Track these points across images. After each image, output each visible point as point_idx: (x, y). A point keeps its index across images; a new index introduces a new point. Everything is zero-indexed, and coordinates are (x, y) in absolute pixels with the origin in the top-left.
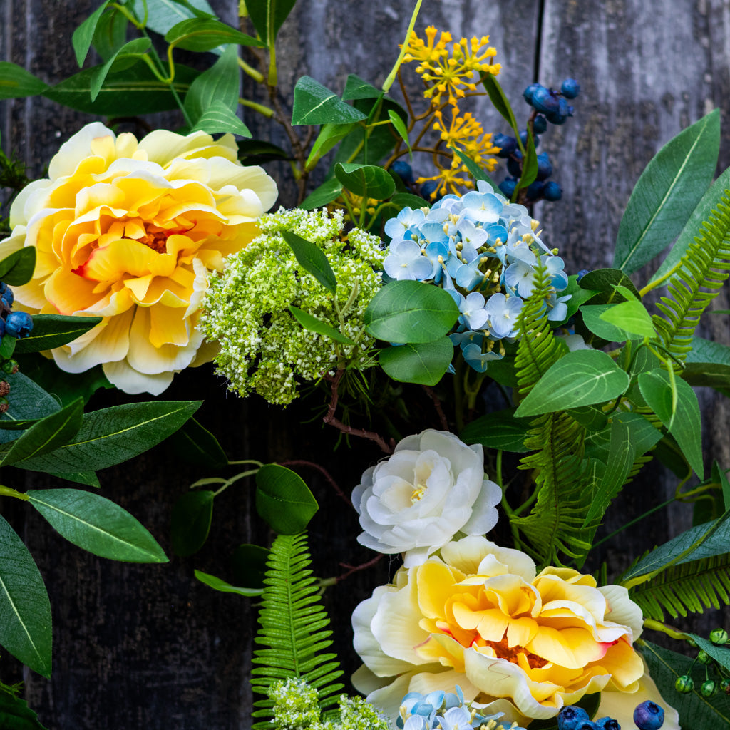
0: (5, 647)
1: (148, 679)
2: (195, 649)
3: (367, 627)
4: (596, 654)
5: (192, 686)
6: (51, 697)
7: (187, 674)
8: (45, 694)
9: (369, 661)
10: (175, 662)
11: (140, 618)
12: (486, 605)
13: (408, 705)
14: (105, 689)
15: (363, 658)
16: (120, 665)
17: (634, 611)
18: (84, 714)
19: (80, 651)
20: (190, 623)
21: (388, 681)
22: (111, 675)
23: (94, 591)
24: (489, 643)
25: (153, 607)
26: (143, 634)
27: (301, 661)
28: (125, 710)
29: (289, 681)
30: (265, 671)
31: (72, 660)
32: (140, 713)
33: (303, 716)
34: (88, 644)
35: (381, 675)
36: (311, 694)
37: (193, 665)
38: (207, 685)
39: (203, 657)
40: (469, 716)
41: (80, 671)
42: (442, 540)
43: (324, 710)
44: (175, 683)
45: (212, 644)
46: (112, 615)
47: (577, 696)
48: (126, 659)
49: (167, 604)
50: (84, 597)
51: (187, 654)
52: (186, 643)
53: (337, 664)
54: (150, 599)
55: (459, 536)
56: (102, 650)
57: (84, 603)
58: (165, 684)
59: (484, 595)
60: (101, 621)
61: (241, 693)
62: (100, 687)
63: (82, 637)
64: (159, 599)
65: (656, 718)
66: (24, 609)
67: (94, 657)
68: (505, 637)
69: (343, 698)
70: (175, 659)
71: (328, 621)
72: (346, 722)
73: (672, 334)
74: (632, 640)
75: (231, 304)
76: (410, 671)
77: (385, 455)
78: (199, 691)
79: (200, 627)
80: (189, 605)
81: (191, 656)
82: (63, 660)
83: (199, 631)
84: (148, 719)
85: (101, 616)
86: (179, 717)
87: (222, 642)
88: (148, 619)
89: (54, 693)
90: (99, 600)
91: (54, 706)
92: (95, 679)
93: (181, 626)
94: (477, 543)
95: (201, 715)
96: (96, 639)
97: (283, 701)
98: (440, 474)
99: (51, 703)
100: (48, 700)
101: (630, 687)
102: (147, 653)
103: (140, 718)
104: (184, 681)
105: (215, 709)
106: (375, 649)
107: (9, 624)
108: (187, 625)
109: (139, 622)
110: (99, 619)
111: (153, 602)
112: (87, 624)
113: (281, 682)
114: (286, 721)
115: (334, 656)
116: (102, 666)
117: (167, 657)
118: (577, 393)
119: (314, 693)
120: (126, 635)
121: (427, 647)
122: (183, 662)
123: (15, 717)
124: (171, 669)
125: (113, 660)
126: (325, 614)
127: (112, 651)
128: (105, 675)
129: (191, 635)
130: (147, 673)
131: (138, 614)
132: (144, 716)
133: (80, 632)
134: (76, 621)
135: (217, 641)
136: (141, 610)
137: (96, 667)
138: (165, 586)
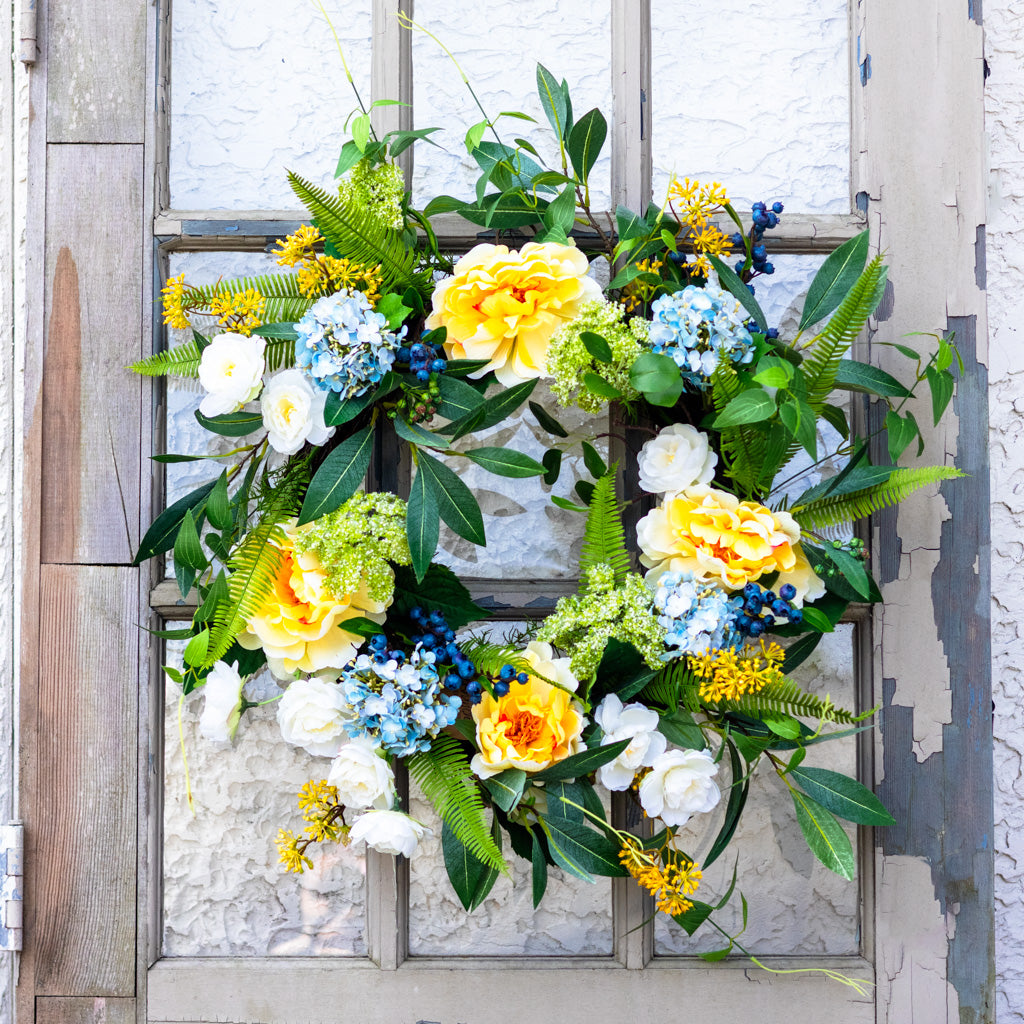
4: (768, 552)
9: (646, 552)
13: (662, 580)
15: (644, 549)
17: (795, 527)
21: (658, 563)
24: (709, 545)
29: (599, 565)
33: (605, 587)
35: (653, 558)
36: (610, 573)
40: (696, 586)
42: (685, 485)
43: (617, 583)
47: (758, 575)
53: (627, 555)
55: (695, 483)
65: (791, 594)
68: (719, 542)
69: (628, 574)
71: (622, 531)
72: (628, 590)
73: (823, 368)
74: (790, 544)
75: (562, 356)
76: (669, 557)
77: (653, 437)
94: (704, 488)
97: (594, 578)
98: (685, 448)
101: (789, 570)
106: (650, 546)
113: (594, 566)
114: (595, 589)
115: (626, 550)
118: (746, 416)
119: (612, 572)
121: (676, 545)
126: (622, 527)
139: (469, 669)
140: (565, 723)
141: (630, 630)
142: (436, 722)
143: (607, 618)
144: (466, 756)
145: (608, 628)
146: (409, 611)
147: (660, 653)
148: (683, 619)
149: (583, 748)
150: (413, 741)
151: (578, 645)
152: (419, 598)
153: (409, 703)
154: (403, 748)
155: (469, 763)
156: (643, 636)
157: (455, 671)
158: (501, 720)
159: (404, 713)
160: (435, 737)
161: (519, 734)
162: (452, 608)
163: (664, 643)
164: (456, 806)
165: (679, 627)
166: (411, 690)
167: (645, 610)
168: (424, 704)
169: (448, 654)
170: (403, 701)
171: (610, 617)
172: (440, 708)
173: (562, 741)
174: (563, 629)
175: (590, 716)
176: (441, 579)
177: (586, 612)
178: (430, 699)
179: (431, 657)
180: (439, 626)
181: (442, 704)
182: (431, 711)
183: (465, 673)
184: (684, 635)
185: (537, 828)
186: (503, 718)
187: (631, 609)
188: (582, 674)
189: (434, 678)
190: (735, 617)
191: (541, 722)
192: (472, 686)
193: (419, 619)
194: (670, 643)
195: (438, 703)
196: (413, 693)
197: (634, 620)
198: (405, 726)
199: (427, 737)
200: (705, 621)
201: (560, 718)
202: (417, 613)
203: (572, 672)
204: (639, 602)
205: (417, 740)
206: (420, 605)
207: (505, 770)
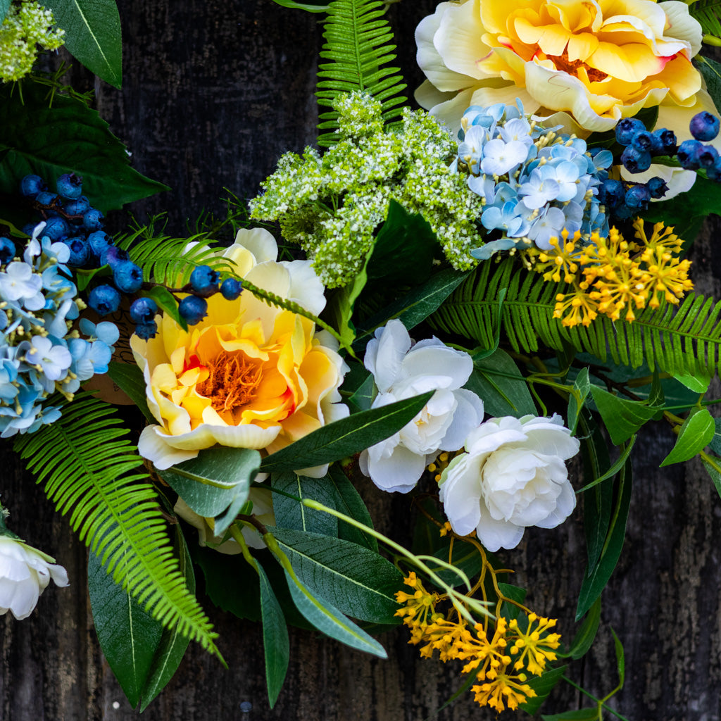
0: (77, 57)
1: (216, 95)
2: (262, 66)
3: (430, 43)
4: (654, 68)
5: (259, 102)
6: (122, 111)
7: (254, 90)
8: (116, 109)
9: (432, 76)
10: (242, 79)
11: (207, 36)
12: (547, 20)
13: (469, 117)
14: (174, 105)
15: (426, 73)
16: (189, 81)
17: (694, 27)
18: (155, 128)
19: (150, 67)
20: (256, 40)
21: (451, 95)
22: (180, 90)
23: (162, 9)
24: (549, 57)
25: (219, 25)
26: (211, 50)
27: (366, 74)
28: (194, 125)
29: (353, 93)
30: (330, 84)
31: (142, 76)
32: (209, 128)
33: (367, 127)
34: (157, 60)
35: (443, 90)
36: (375, 106)
37: (260, 82)
38: (274, 101)
39: (270, 74)
40: (529, 127)
41: (150, 87)
43: (387, 122)
44: (243, 99)
45: (278, 61)
46: (180, 32)
47: (635, 109)
48: (194, 75)
49: (234, 22)
50: (153, 15)
51: (254, 71)
52: (253, 60)
53: (400, 78)
54: (217, 16)
56: (170, 66)
57: (153, 20)
58: (233, 99)
59: (546, 10)
60: (170, 38)
61: (307, 109)
62: (170, 102)
63: (151, 54)
64: (226, 17)
65: (712, 128)
66: (94, 20)
67: (164, 74)
68: (565, 52)
69: (406, 110)
70: (242, 76)
71: (392, 35)
72: (409, 132)
74: (692, 54)
76: (472, 85)
78: (266, 107)
79: (267, 44)
80: (256, 23)
81: (258, 73)
82: (134, 76)
83: (265, 49)
84: (217, 134)
85: (169, 33)
86: (247, 131)
87: (288, 60)
88: (215, 36)
89: (124, 107)
90: (167, 17)
91: (126, 120)
92: (165, 95)
93: (248, 43)
95: (268, 130)
96: (165, 56)
97: (347, 112)
99: (122, 116)
100: (120, 115)
101: (688, 101)
102: (215, 69)
103: (209, 133)
104: (251, 97)
105: (281, 125)
106: (439, 64)
107: (80, 35)
108: (254, 43)
109: (206, 39)
110: (167, 36)
111: (221, 20)
112: (156, 41)
113: (345, 95)
114: (350, 131)
115: (398, 69)
116: (172, 82)
117: (234, 74)
119: (377, 105)
120: (194, 52)
121: (488, 61)
122: (251, 79)
123: (88, 127)
124: (238, 86)
125: (182, 76)
126: (389, 29)
127: (181, 68)
128: (175, 91)
129: (258, 52)
130: (216, 89)
131: (205, 31)
132: (212, 131)
133: (149, 49)
134: (145, 37)
135: (283, 59)
136: (209, 28)
137: (166, 83)
138: (232, 5)
139: (135, 274)
140: (309, 370)
141: (418, 197)
142: (73, 368)
143: (377, 176)
144: (128, 431)
145: (379, 195)
146: (18, 181)
147: (469, 240)
148: (512, 180)
149: (343, 412)
150: (30, 405)
151: (328, 225)
152: (35, 160)
153: (21, 333)
154: (9, 419)
155: (135, 442)
156: (441, 209)
157: (107, 279)
158: (187, 367)
159: (12, 351)
160: (70, 398)
161: (221, 392)
162: (93, 177)
163: (478, 222)
164: (111, 521)
165: (506, 196)
166: (24, 309)
167: (443, 165)
168: (50, 337)
169: (91, 251)
170: (12, 329)
171: (381, 175)
172: (80, 345)
173: (303, 404)
174: (299, 195)
175: (355, 359)
176: (75, 126)
177: (337, 169)
178: (60, 326)
179: (61, 252)
180: (73, 202)
181: (84, 337)
182: (63, 349)
183: (127, 282)
184: (517, 209)
185: (265, 556)
186: (193, 362)
187: (418, 162)
188: (335, 277)
189: (68, 290)
190: (597, 182)
191: (260, 370)
192: (140, 306)
193: (36, 195)
194: (490, 226)
195: (76, 334)
196: (30, 315)
197: (425, 180)
198: (14, 376)
199: (55, 399)
200: (554, 184)
201: (299, 361)
202: (32, 186)
203: (318, 273)
204: (430, 152)
205: (36, 404)
206: (36, 170)
207: (202, 453)
